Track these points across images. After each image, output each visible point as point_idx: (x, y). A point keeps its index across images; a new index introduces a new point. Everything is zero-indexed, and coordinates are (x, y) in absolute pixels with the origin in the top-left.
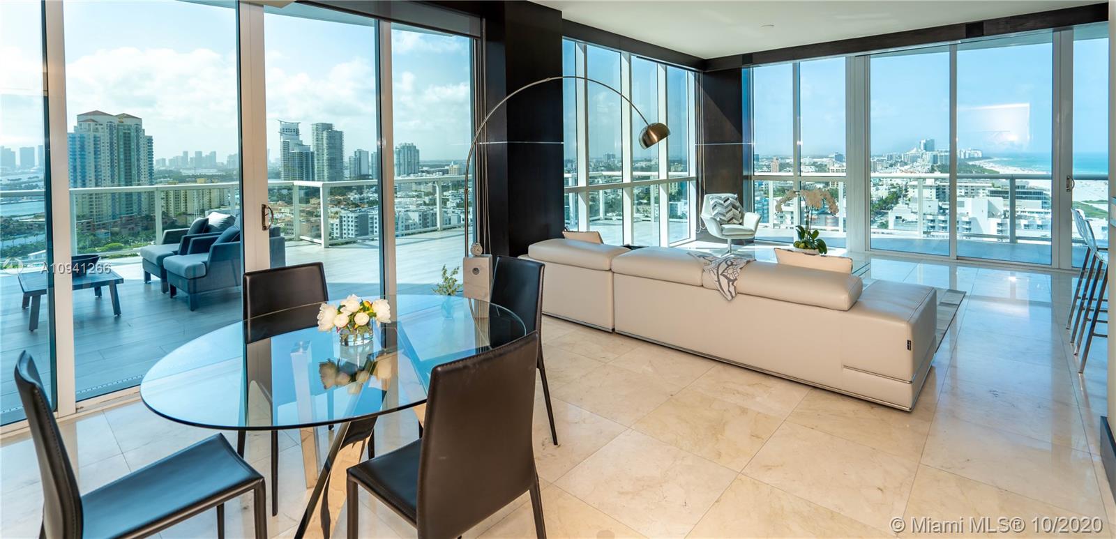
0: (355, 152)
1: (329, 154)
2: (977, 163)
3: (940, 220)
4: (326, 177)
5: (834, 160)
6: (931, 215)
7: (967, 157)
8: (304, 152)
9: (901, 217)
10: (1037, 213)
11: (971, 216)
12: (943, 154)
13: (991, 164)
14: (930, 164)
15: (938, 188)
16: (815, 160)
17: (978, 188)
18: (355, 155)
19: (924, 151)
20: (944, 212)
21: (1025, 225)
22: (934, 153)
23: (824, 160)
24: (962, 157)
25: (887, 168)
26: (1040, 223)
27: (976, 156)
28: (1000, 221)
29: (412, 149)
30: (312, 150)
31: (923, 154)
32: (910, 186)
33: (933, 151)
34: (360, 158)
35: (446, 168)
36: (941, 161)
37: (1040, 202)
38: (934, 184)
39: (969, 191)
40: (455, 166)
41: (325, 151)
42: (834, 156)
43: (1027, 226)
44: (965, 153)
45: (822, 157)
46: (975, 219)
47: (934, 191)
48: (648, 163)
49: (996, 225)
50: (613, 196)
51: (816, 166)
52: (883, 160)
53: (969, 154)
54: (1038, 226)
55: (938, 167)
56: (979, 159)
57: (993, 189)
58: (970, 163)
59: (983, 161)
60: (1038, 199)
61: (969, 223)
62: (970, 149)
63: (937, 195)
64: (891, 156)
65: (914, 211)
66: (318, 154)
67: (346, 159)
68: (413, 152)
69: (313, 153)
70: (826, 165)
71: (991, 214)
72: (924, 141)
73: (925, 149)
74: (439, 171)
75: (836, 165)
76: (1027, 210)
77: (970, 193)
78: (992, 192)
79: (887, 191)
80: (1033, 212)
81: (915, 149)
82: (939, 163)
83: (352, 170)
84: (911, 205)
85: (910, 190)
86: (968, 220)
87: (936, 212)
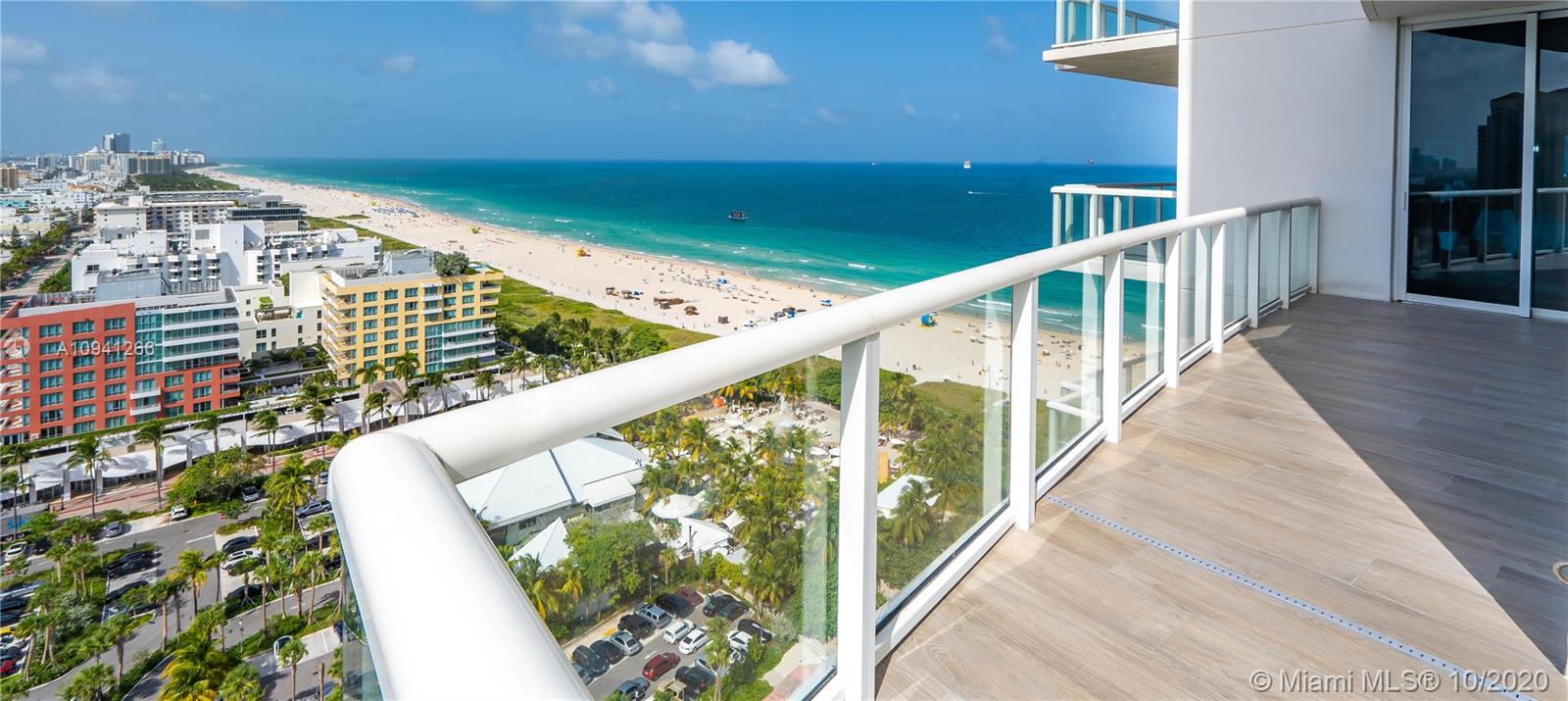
2: (199, 171)
3: (171, 264)
6: (154, 256)
7: (183, 162)
9: (96, 267)
10: (294, 236)
11: (219, 250)
13: (219, 173)
14: (126, 174)
15: (150, 212)
17: (213, 208)
19: (111, 152)
20: (176, 248)
21: (293, 256)
22: (132, 156)
24: (176, 162)
26: (309, 250)
27: (196, 161)
28: (260, 253)
31: (109, 157)
32: (99, 211)
33: (127, 151)
36: (143, 169)
37: (297, 221)
38: (142, 206)
39: (200, 213)
43: (294, 256)
44: (179, 158)
46: (226, 255)
47: (143, 217)
49: (256, 260)
53: (186, 158)
54: (309, 254)
55: (138, 177)
56: (200, 165)
57: (236, 208)
58: (189, 172)
59: (206, 169)
60: (294, 218)
61: (217, 261)
62: (187, 150)
63: (148, 223)
65: (121, 252)
71: (248, 246)
72: (112, 136)
73: (114, 148)
76: (281, 234)
77: (200, 217)
78: (235, 213)
80: (289, 237)
81: (95, 149)
82: (139, 172)
84: (116, 243)
85: (100, 221)
86: (215, 258)
87: (163, 251)
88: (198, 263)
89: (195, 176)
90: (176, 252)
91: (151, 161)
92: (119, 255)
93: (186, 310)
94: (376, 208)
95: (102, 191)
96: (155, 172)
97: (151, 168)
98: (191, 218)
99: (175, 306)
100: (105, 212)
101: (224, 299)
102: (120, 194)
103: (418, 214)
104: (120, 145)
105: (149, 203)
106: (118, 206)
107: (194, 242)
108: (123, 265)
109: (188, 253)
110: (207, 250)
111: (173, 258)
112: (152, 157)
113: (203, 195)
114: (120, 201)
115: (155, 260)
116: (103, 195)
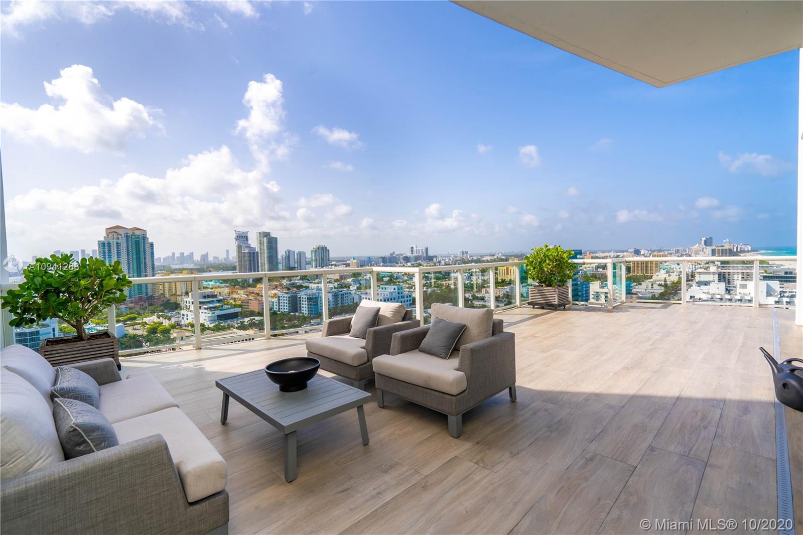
0: (286, 252)
1: (269, 253)
2: (748, 255)
3: (727, 299)
4: (266, 269)
5: (633, 254)
6: (719, 294)
7: (739, 250)
8: (252, 252)
9: (694, 297)
11: (752, 295)
12: (720, 248)
15: (719, 274)
16: (618, 254)
18: (286, 254)
19: (704, 246)
20: (729, 292)
22: (713, 248)
24: (735, 250)
27: (746, 249)
28: (777, 299)
29: (325, 248)
30: (257, 251)
31: (703, 249)
32: (697, 273)
33: (711, 246)
34: (289, 256)
35: (348, 262)
38: (716, 271)
39: (745, 276)
40: (354, 261)
41: (266, 251)
42: (632, 250)
44: (737, 248)
45: (623, 252)
47: (716, 276)
48: (492, 258)
49: (774, 302)
50: (468, 281)
53: (741, 248)
56: (748, 252)
57: (765, 274)
58: (743, 255)
62: (741, 244)
63: (719, 280)
64: (678, 250)
65: (705, 291)
66: (261, 253)
67: (279, 257)
68: (325, 251)
69: (257, 253)
71: (769, 294)
72: (705, 239)
73: (705, 244)
74: (343, 264)
77: (745, 278)
78: (765, 277)
79: (678, 277)
81: (697, 245)
82: (717, 255)
83: (284, 264)
84: (702, 287)
85: (697, 276)
86: (750, 298)
87: (723, 293)
88: (741, 300)
90: (729, 294)
92: (703, 293)
95: (700, 264)
98: (740, 278)
100: (700, 273)
102: (707, 265)
104: (708, 243)
105: (720, 270)
106: (705, 271)
107: (739, 290)
108: (704, 297)
109: (736, 295)
110: (745, 294)
111: (728, 297)
112: (723, 248)
113: (748, 267)
114: (706, 269)
115: (719, 297)
116: (700, 266)
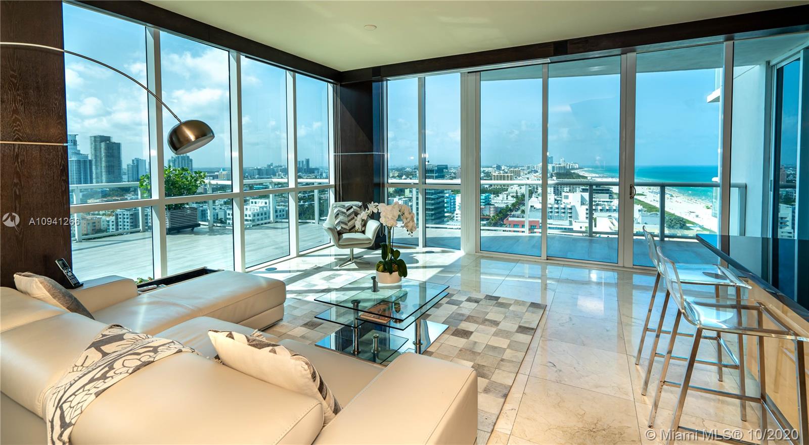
2: (576, 171)
3: (561, 208)
7: (571, 168)
9: (532, 206)
10: (607, 202)
11: (572, 204)
13: (583, 172)
14: (550, 172)
15: (555, 187)
20: (557, 202)
21: (600, 210)
22: (553, 165)
23: (490, 169)
24: (568, 168)
25: (526, 174)
26: (607, 208)
27: (575, 167)
28: (587, 207)
33: (552, 163)
35: (216, 174)
36: (557, 170)
37: (608, 195)
40: (224, 173)
43: (601, 210)
44: (569, 166)
46: (574, 206)
49: (586, 210)
51: (484, 173)
52: (524, 170)
53: (572, 166)
54: (607, 210)
55: (555, 173)
56: (577, 169)
58: (572, 171)
59: (579, 170)
60: (607, 193)
61: (571, 209)
62: (573, 163)
67: (124, 167)
68: (186, 161)
70: (490, 173)
75: (497, 172)
76: (602, 200)
80: (604, 201)
82: (555, 172)
84: (539, 198)
86: (570, 207)
87: (553, 202)
88: (564, 208)
89: (574, 173)
90: (557, 203)
91: (559, 167)
93: (555, 226)
94: (651, 191)
96: (561, 172)
97: (559, 169)
99: (552, 224)
101: (568, 224)
103: (674, 195)
107: (564, 200)
109: (561, 204)
110: (568, 204)
115: (550, 206)
